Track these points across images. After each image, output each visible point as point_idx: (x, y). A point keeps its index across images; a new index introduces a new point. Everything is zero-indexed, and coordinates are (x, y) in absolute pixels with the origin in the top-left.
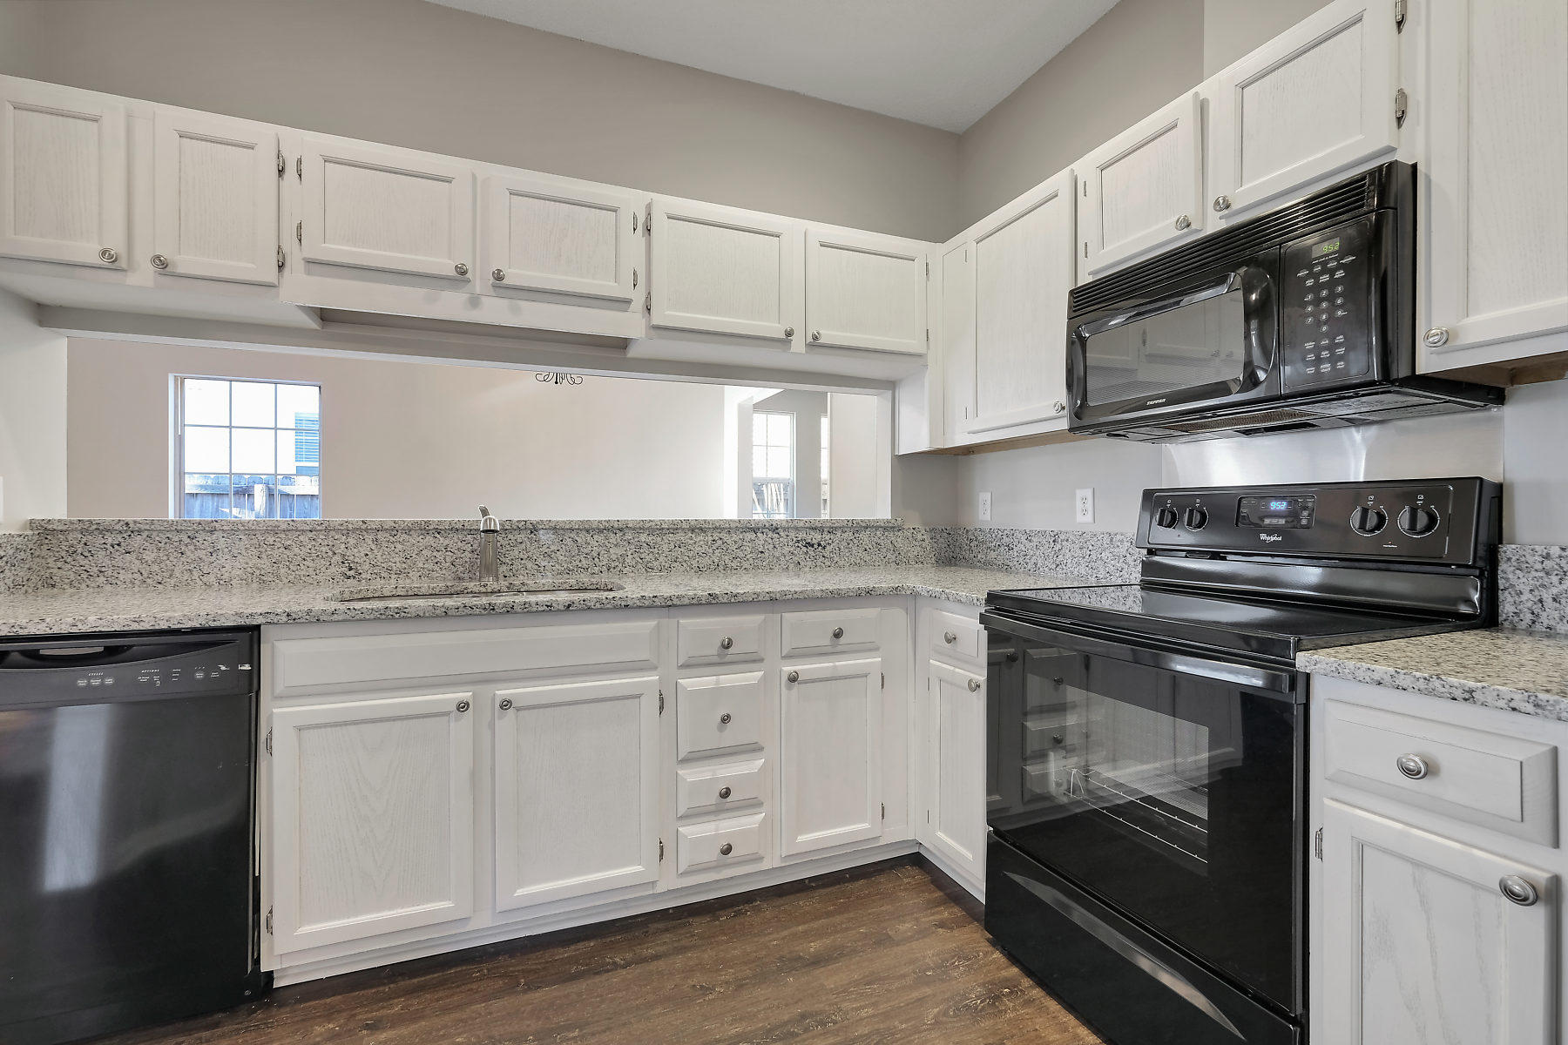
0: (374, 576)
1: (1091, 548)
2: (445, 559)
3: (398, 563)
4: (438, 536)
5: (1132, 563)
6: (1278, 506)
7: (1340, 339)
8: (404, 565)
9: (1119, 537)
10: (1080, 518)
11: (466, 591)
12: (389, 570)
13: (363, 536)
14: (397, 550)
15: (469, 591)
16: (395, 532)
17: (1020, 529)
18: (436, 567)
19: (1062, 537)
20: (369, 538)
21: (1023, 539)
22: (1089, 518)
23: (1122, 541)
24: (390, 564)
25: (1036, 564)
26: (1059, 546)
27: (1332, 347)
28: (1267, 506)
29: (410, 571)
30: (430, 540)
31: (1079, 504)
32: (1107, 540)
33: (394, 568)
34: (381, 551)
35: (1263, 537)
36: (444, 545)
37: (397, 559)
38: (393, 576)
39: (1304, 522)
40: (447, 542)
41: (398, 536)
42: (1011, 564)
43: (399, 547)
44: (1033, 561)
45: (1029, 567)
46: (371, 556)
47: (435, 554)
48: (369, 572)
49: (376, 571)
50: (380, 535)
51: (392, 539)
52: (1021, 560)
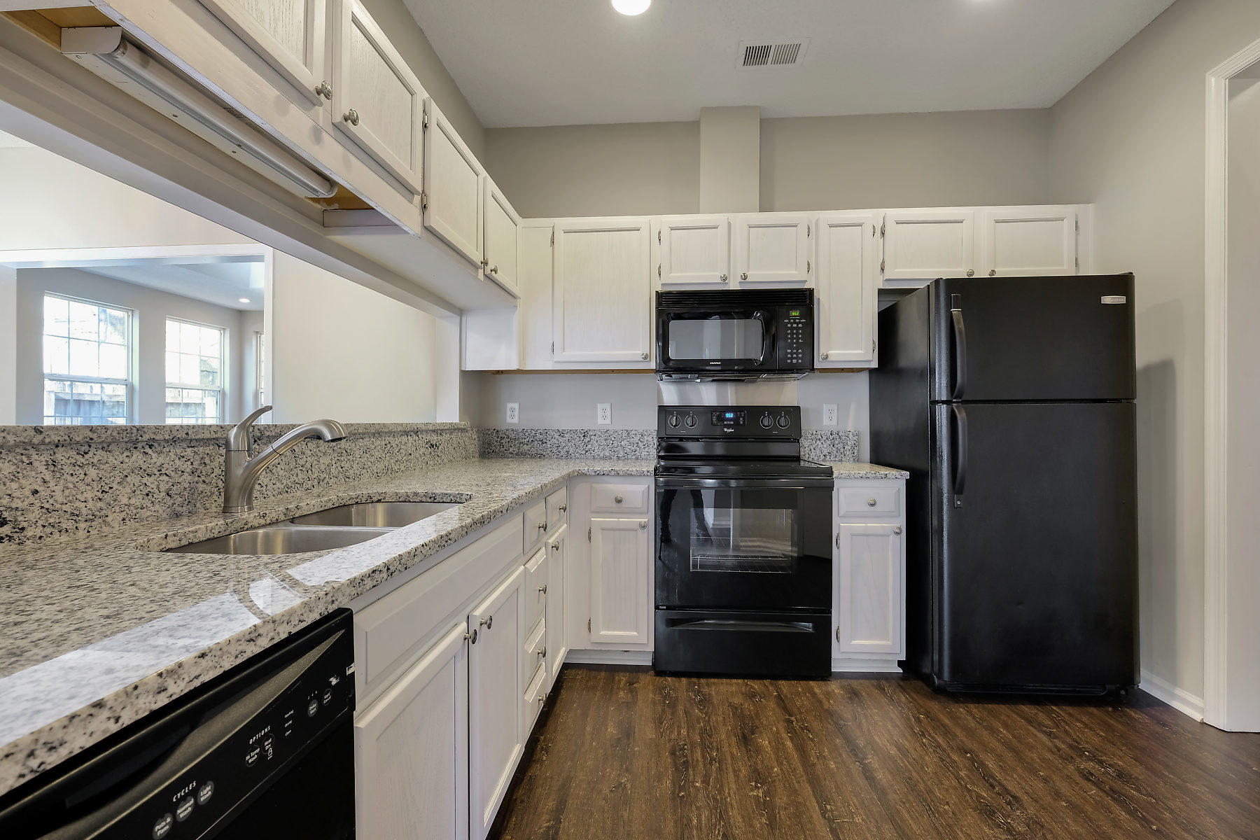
0: (48, 530)
1: (613, 439)
2: (158, 487)
3: (90, 504)
4: (149, 451)
5: (643, 447)
6: (729, 415)
7: (800, 351)
8: (100, 504)
9: (633, 432)
10: (600, 421)
11: (246, 527)
12: (75, 515)
13: (29, 457)
14: (88, 480)
15: (249, 525)
16: (86, 448)
17: (553, 428)
18: (147, 502)
19: (591, 433)
20: (40, 460)
21: (556, 436)
22: (608, 421)
23: (636, 435)
24: (78, 504)
25: (568, 452)
26: (588, 439)
27: (797, 353)
28: (725, 415)
29: (109, 513)
30: (137, 457)
31: (600, 412)
32: (625, 434)
33: (84, 511)
34: (62, 482)
35: (726, 430)
36: (158, 464)
37: (89, 495)
38: (82, 525)
39: (741, 423)
40: (161, 460)
41: (91, 454)
42: (544, 453)
43: (93, 473)
44: (565, 450)
45: (561, 455)
46: (44, 493)
47: (144, 480)
48: (40, 523)
49: (51, 520)
50: (60, 455)
51: (80, 460)
52: (554, 450)
